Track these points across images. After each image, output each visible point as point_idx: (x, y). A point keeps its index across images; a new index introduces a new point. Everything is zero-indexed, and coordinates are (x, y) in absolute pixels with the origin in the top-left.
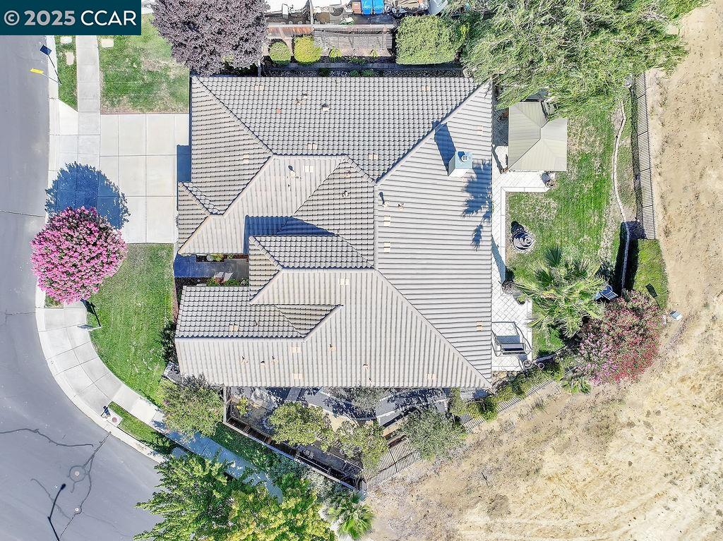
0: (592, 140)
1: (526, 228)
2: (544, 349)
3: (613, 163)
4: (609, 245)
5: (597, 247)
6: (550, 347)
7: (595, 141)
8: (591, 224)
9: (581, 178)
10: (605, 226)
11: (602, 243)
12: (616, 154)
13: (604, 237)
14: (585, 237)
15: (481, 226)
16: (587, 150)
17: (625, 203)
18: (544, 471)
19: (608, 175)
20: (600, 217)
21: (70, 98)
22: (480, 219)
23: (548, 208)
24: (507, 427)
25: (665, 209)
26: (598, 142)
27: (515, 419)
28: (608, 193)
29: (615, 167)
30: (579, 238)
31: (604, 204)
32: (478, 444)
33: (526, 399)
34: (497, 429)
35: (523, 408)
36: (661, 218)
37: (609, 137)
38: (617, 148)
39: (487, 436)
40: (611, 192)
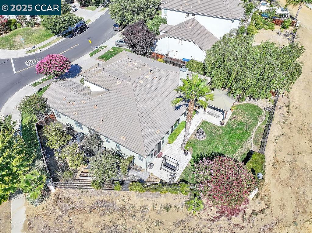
2: (185, 179)
3: (254, 130)
4: (240, 155)
5: (234, 153)
6: (190, 180)
7: (248, 120)
8: (235, 144)
9: (237, 128)
10: (242, 147)
11: (237, 153)
12: (257, 128)
13: (240, 151)
14: (230, 147)
16: (244, 121)
17: (255, 144)
19: (250, 132)
20: (241, 143)
21: (91, 55)
23: (218, 131)
24: (143, 209)
25: (276, 156)
26: (250, 121)
27: (150, 207)
28: (248, 137)
29: (255, 131)
30: (227, 146)
31: (244, 140)
32: (122, 209)
33: (163, 200)
34: (138, 207)
35: (158, 204)
36: (272, 158)
37: (255, 122)
38: (258, 126)
39: (129, 208)
40: (249, 138)
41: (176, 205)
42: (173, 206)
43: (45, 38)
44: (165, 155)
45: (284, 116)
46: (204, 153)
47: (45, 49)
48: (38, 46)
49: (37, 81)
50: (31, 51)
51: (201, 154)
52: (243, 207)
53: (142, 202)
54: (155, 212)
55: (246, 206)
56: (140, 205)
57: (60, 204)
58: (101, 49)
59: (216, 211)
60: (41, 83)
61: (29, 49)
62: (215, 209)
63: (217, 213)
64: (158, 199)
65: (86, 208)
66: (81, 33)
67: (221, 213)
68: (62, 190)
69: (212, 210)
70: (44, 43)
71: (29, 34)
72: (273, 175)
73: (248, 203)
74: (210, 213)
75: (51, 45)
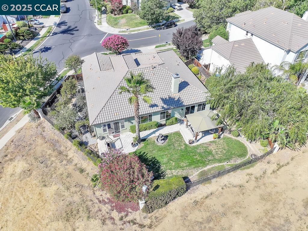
0: (219, 153)
1: (167, 141)
3: (214, 164)
4: (174, 174)
5: (171, 169)
7: (220, 154)
8: (181, 163)
9: (200, 154)
10: (183, 170)
11: (174, 171)
12: (219, 165)
13: (178, 171)
14: (173, 163)
15: (158, 106)
16: (214, 152)
17: (198, 175)
18: (45, 189)
19: (208, 164)
20: (186, 166)
21: (156, 47)
22: (161, 105)
23: (180, 146)
24: (70, 161)
25: (206, 197)
26: (219, 156)
27: (74, 163)
28: (200, 166)
29: (213, 166)
30: (171, 161)
31: (193, 166)
32: (60, 153)
33: (85, 164)
34: (68, 158)
35: (80, 164)
36: (200, 197)
37: (225, 159)
38: (223, 164)
39: (64, 155)
40: (200, 168)
41: (90, 173)
42: (87, 172)
43: (140, 25)
44: (120, 138)
45: (265, 173)
46: (147, 154)
47: (133, 33)
48: (131, 29)
49: (106, 52)
50: (123, 32)
51: (144, 153)
52: (130, 210)
53: (73, 156)
54: (74, 167)
55: (133, 212)
56: (71, 157)
57: (39, 128)
58: (168, 45)
59: (108, 197)
60: (108, 54)
61: (124, 30)
62: (108, 196)
63: (108, 199)
64: (83, 161)
65: (47, 139)
66: (167, 28)
67: (110, 201)
68: (46, 120)
69: (106, 194)
70: (136, 28)
71: (132, 19)
72: (184, 209)
73: (136, 211)
74: (104, 195)
75: (139, 32)
